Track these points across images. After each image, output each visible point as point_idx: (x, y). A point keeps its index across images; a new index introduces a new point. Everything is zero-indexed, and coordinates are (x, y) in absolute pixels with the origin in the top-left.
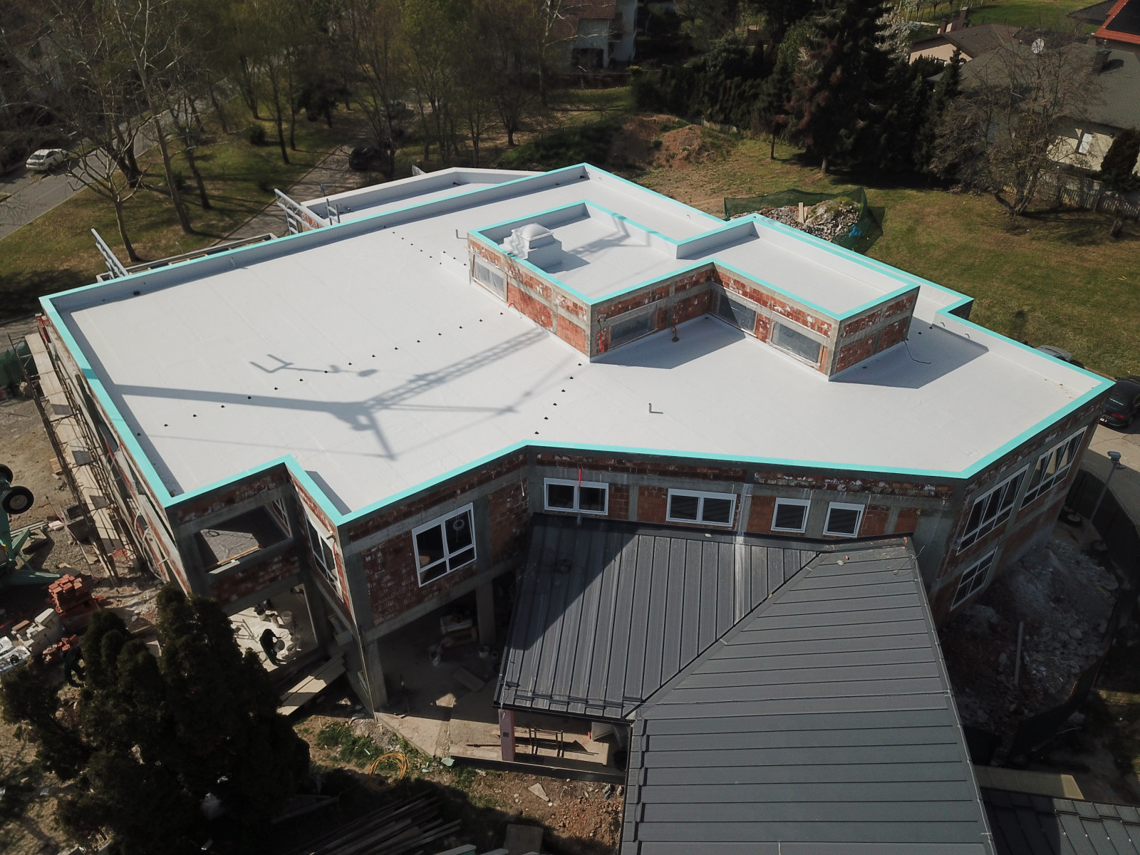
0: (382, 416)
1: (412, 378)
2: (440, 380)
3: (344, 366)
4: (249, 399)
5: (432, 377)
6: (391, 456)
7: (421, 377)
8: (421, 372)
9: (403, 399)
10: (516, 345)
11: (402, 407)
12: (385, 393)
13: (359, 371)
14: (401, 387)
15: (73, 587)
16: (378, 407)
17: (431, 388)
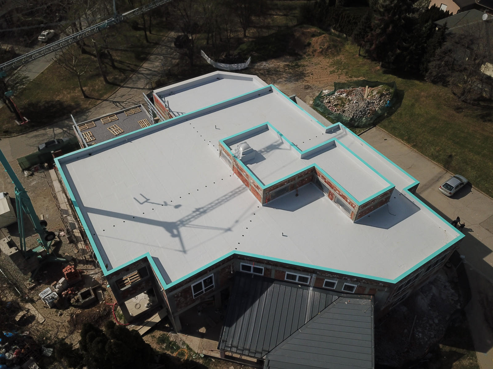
0: (183, 230)
1: (194, 210)
2: (205, 212)
3: (169, 203)
4: (134, 219)
5: (202, 210)
6: (184, 251)
7: (198, 210)
8: (197, 207)
9: (190, 222)
10: (235, 194)
11: (190, 226)
12: (184, 218)
13: (174, 205)
14: (190, 215)
15: (71, 271)
16: (181, 225)
17: (201, 216)
